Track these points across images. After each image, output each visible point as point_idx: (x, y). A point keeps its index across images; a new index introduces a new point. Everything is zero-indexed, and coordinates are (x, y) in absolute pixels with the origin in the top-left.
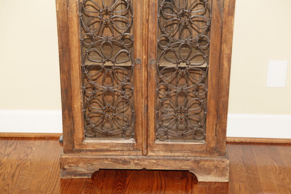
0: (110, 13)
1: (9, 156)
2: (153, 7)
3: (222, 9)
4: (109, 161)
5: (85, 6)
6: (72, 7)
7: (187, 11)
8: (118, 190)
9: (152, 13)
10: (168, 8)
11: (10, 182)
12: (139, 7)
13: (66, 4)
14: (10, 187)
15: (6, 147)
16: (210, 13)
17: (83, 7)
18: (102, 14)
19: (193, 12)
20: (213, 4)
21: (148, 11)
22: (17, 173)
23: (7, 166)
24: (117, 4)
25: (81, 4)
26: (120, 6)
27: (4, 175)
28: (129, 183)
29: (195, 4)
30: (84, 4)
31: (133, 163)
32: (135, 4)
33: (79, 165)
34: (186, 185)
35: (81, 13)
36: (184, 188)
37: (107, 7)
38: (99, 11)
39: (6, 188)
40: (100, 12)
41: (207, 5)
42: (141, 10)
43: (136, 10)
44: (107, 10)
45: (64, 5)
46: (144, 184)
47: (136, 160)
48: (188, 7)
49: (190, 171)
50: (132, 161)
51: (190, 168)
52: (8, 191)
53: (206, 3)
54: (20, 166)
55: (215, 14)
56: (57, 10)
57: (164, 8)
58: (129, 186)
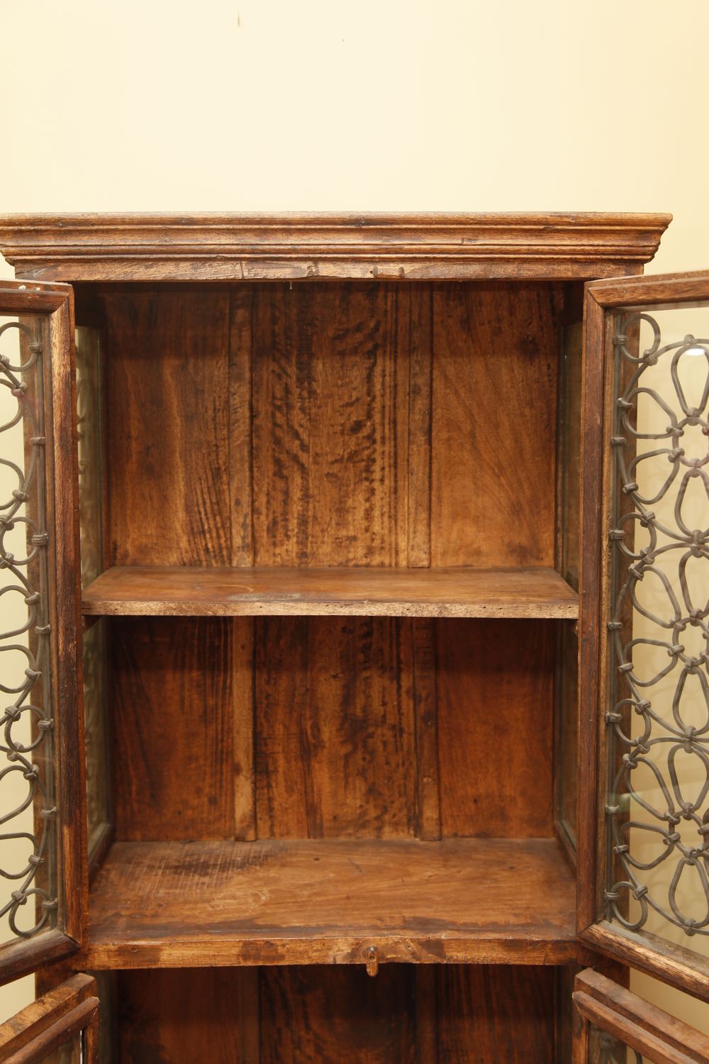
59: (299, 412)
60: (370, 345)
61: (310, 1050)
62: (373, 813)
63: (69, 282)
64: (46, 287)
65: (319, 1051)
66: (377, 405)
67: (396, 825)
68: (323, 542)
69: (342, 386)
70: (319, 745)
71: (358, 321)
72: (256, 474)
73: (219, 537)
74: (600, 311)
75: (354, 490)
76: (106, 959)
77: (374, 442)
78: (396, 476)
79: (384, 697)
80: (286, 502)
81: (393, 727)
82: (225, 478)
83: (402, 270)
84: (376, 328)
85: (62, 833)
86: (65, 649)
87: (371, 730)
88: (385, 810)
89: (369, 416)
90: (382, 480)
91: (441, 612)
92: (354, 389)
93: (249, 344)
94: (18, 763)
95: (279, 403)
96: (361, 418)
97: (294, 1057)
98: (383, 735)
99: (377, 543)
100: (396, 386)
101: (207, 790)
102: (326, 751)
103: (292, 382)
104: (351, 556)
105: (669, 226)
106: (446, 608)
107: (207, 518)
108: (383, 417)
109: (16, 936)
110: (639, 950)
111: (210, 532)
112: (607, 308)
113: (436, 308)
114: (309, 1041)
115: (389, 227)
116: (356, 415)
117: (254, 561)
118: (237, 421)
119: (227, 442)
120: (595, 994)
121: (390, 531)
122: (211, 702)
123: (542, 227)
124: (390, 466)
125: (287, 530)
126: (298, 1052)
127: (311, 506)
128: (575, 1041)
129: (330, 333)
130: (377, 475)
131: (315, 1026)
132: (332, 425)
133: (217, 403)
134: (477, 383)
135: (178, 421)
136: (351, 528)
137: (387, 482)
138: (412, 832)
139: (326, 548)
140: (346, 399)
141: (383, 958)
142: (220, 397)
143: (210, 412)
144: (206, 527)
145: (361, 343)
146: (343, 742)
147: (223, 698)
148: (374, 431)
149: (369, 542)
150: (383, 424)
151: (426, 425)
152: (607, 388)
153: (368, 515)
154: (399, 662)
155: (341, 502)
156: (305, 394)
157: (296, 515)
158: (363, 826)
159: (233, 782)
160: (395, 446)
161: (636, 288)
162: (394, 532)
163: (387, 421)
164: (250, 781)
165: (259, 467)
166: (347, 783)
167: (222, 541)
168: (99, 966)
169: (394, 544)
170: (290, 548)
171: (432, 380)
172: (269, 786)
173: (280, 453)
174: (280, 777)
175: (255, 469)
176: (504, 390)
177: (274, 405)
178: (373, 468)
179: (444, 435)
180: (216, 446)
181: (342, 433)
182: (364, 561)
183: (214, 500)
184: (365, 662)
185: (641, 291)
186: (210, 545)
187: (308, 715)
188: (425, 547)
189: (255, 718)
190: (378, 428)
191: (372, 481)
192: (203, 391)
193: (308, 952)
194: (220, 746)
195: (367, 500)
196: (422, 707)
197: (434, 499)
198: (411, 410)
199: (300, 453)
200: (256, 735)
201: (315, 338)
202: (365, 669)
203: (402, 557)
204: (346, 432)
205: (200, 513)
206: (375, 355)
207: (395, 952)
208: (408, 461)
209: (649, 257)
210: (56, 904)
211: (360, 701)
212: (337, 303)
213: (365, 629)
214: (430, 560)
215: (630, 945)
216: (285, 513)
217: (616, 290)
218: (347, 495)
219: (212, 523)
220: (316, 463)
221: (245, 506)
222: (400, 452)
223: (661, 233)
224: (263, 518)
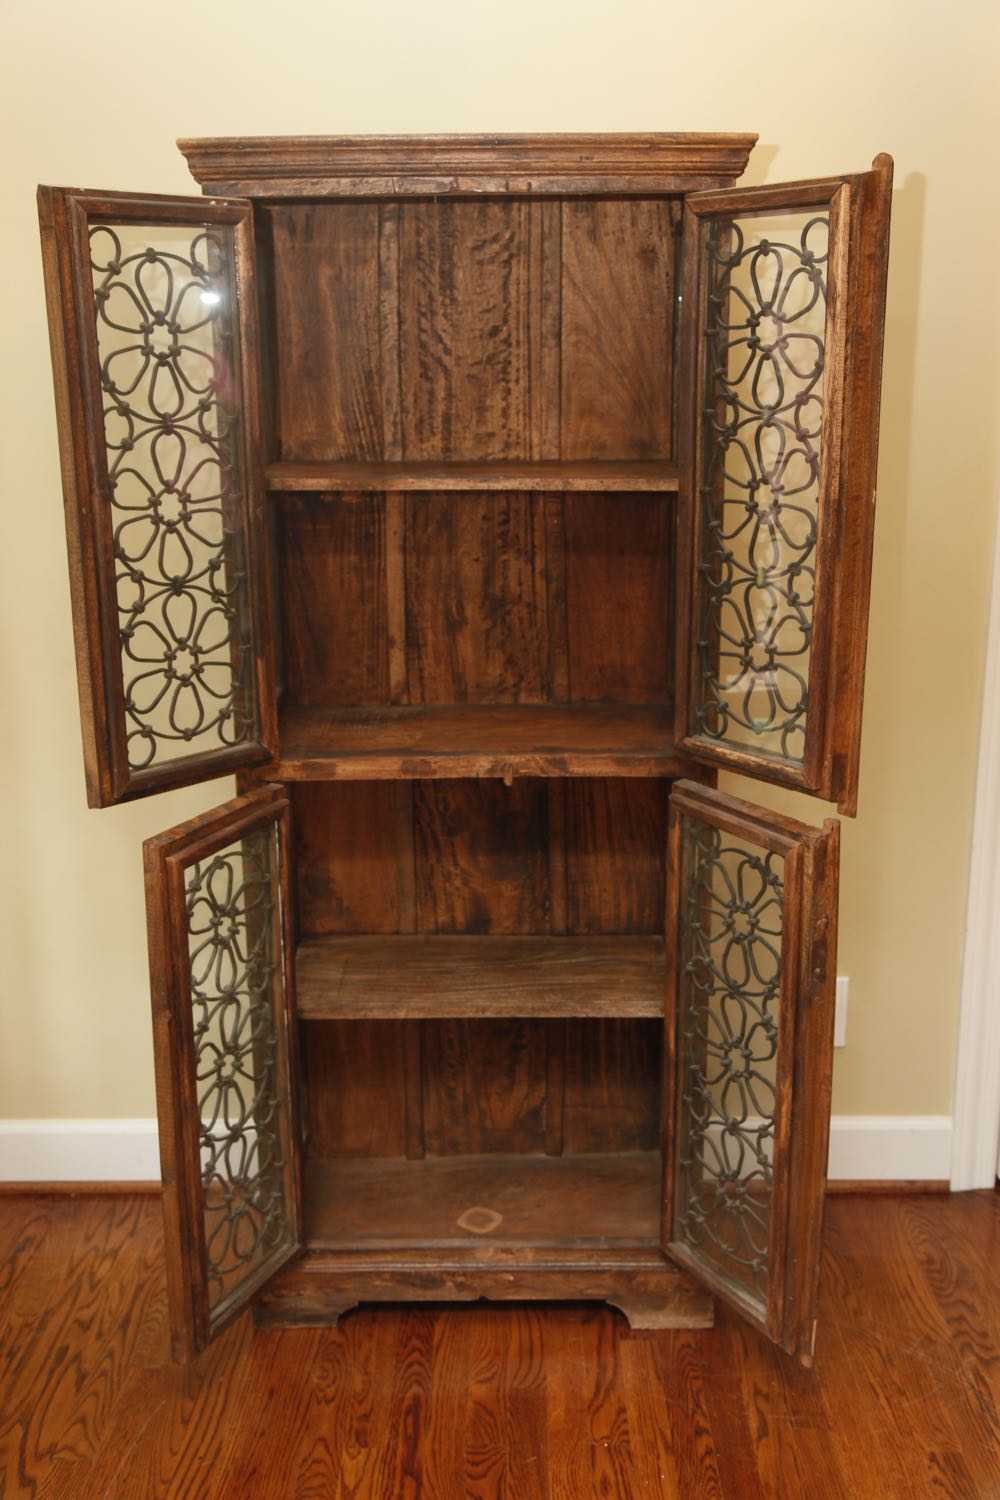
1: (115, 1258)
4: (385, 1280)
8: (411, 1365)
11: (115, 1343)
14: (117, 1361)
15: (110, 1227)
22: (135, 1316)
23: (110, 1290)
27: (102, 1322)
28: (441, 1340)
31: (450, 1284)
33: (302, 1292)
34: (600, 1344)
36: (595, 1353)
39: (106, 1364)
46: (482, 1345)
47: (460, 1275)
49: (608, 1302)
50: (449, 1277)
51: (609, 1293)
52: (110, 1374)
54: (146, 1289)
58: (441, 1352)
59: (443, 318)
60: (505, 255)
61: (458, 883)
62: (510, 681)
63: (248, 198)
64: (231, 203)
65: (465, 883)
66: (512, 312)
67: (531, 692)
68: (465, 438)
69: (481, 293)
70: (463, 621)
71: (495, 233)
72: (404, 376)
73: (372, 434)
74: (696, 220)
75: (493, 390)
76: (292, 773)
77: (510, 345)
78: (529, 377)
79: (520, 578)
80: (431, 402)
81: (528, 605)
82: (376, 380)
83: (530, 185)
84: (512, 239)
85: (256, 665)
86: (254, 512)
87: (508, 607)
88: (521, 678)
89: (505, 321)
90: (517, 381)
91: (565, 486)
92: (492, 296)
93: (396, 255)
94: (220, 605)
95: (423, 310)
96: (497, 324)
97: (445, 889)
98: (519, 612)
99: (513, 438)
100: (529, 293)
101: (365, 661)
102: (469, 627)
103: (436, 290)
104: (490, 451)
105: (757, 144)
106: (569, 483)
107: (361, 417)
108: (518, 323)
109: (224, 745)
110: (719, 750)
111: (364, 429)
112: (702, 217)
113: (565, 219)
114: (457, 875)
115: (518, 146)
116: (494, 319)
117: (404, 455)
118: (387, 326)
119: (377, 347)
120: (688, 793)
121: (525, 428)
122: (367, 583)
123: (648, 146)
124: (524, 368)
125: (433, 427)
126: (447, 885)
127: (454, 405)
128: (671, 831)
129: (469, 243)
130: (513, 376)
131: (462, 863)
132: (472, 330)
133: (369, 310)
134: (602, 289)
135: (333, 326)
136: (490, 425)
137: (522, 382)
138: (545, 697)
139: (469, 444)
140: (484, 306)
141: (517, 772)
142: (371, 305)
143: (362, 319)
144: (360, 424)
145: (497, 253)
146: (485, 619)
147: (379, 580)
148: (509, 335)
149: (505, 437)
150: (518, 329)
151: (557, 329)
152: (701, 287)
153: (505, 413)
154: (533, 546)
155: (480, 401)
156: (447, 301)
157: (440, 413)
158: (502, 692)
159: (387, 653)
160: (529, 349)
161: (723, 199)
162: (528, 427)
163: (521, 326)
164: (402, 653)
165: (406, 369)
166: (488, 655)
167: (375, 437)
168: (286, 778)
169: (528, 440)
170: (435, 443)
171: (561, 287)
172: (420, 657)
173: (426, 356)
174: (429, 649)
175: (403, 372)
176: (627, 296)
177: (419, 312)
178: (509, 369)
179: (573, 339)
180: (368, 350)
181: (481, 337)
182: (502, 455)
183: (367, 400)
184: (503, 546)
185: (726, 202)
186: (364, 442)
187: (453, 594)
188: (556, 442)
189: (407, 597)
190: (514, 333)
191: (508, 382)
192: (356, 300)
194: (376, 623)
195: (504, 399)
196: (554, 586)
197: (563, 398)
198: (542, 316)
199: (443, 356)
200: (408, 612)
201: (456, 248)
202: (504, 553)
203: (536, 451)
204: (485, 336)
205: (354, 412)
206: (510, 264)
207: (527, 768)
208: (540, 362)
209: (738, 172)
210: (253, 722)
211: (499, 582)
212: (476, 215)
213: (503, 517)
214: (560, 455)
215: (712, 747)
216: (430, 412)
217: (707, 201)
218: (486, 396)
219: (365, 420)
220: (458, 365)
221: (395, 405)
222: (534, 355)
223: (749, 150)
224: (410, 416)
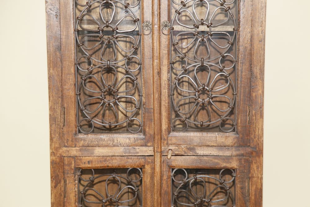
0: (115, 204)
2: (166, 196)
3: (247, 198)
5: (85, 196)
6: (69, 198)
7: (206, 200)
9: (165, 203)
10: (183, 196)
12: (149, 196)
13: (62, 194)
16: (234, 203)
17: (83, 197)
18: (106, 204)
19: (213, 201)
20: (237, 193)
21: (160, 201)
24: (123, 193)
25: (81, 193)
26: (126, 195)
29: (215, 192)
30: (84, 194)
32: (144, 192)
35: (80, 204)
37: (112, 196)
38: (101, 201)
40: (103, 202)
41: (229, 193)
42: (151, 199)
43: (146, 199)
44: (111, 199)
45: (61, 195)
48: (206, 195)
53: (228, 191)
55: (239, 205)
56: (52, 201)
57: (178, 197)
76: (76, 153)
141: (174, 153)
168: (73, 155)
193: (147, 151)
207: (178, 152)
